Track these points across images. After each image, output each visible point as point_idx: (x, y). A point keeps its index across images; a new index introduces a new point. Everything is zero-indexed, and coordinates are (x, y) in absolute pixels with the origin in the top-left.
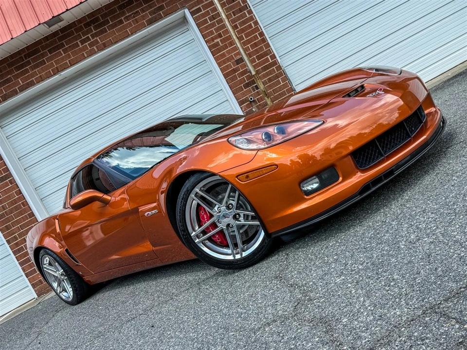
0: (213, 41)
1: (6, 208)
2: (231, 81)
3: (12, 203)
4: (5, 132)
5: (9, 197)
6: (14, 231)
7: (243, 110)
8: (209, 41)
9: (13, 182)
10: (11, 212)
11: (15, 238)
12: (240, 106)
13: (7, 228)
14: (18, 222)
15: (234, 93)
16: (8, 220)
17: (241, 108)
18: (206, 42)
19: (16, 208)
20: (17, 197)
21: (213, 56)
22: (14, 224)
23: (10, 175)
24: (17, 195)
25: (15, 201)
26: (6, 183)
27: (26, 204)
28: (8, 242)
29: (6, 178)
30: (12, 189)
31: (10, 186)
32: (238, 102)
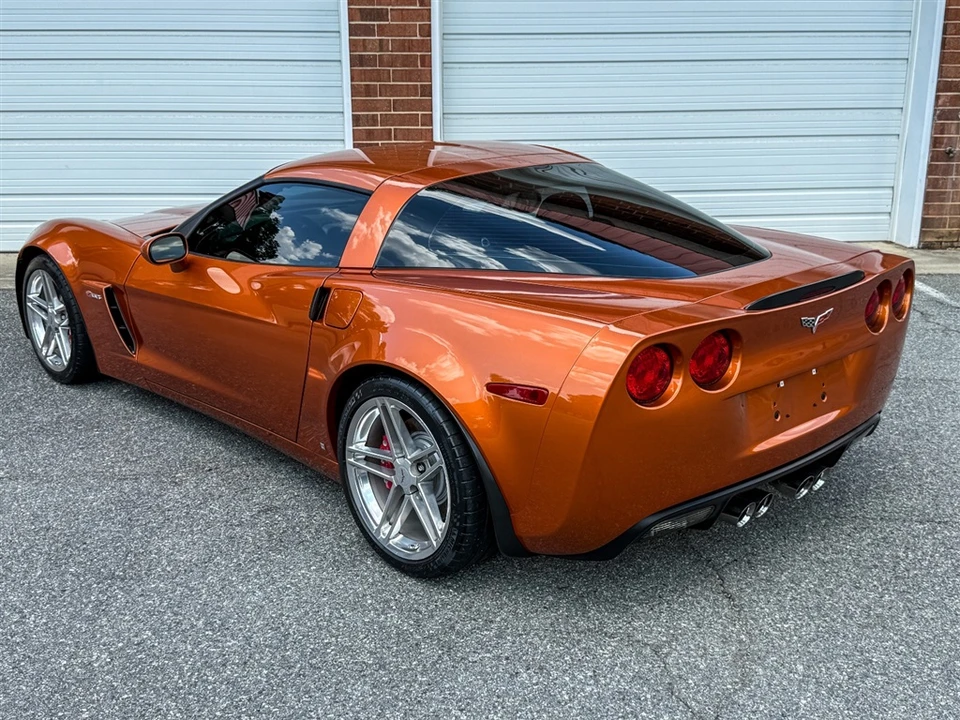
1: (385, 48)
3: (402, 46)
5: (403, 30)
6: (378, 105)
7: (940, 102)
10: (392, 62)
11: (373, 120)
12: (938, 90)
13: (369, 91)
14: (394, 90)
15: (943, 59)
16: (378, 76)
17: (937, 98)
19: (407, 61)
20: (418, 37)
22: (384, 90)
24: (421, 35)
25: (410, 46)
27: (427, 61)
28: (356, 120)
30: (419, 16)
31: (418, 7)
32: (939, 82)
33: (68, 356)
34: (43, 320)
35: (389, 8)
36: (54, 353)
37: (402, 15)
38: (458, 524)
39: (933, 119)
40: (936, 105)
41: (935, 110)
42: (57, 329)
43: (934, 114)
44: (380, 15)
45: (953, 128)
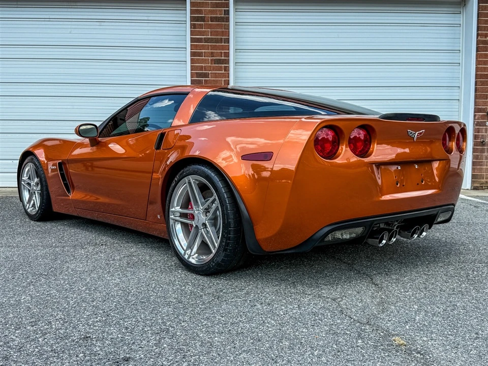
0: (486, 38)
2: (480, 84)
4: (238, 17)
7: (476, 118)
8: (482, 35)
9: (227, 69)
12: (475, 112)
15: (476, 97)
17: (475, 116)
18: (478, 35)
21: (477, 51)
23: (227, 62)
24: (224, 84)
26: (221, 67)
29: (223, 61)
30: (223, 76)
31: (223, 72)
32: (475, 108)
33: (38, 205)
34: (29, 190)
35: (210, 72)
36: (32, 207)
37: (216, 75)
38: (226, 236)
39: (474, 126)
40: (475, 119)
41: (474, 122)
42: (35, 193)
43: (474, 124)
44: (206, 75)
45: (484, 131)
